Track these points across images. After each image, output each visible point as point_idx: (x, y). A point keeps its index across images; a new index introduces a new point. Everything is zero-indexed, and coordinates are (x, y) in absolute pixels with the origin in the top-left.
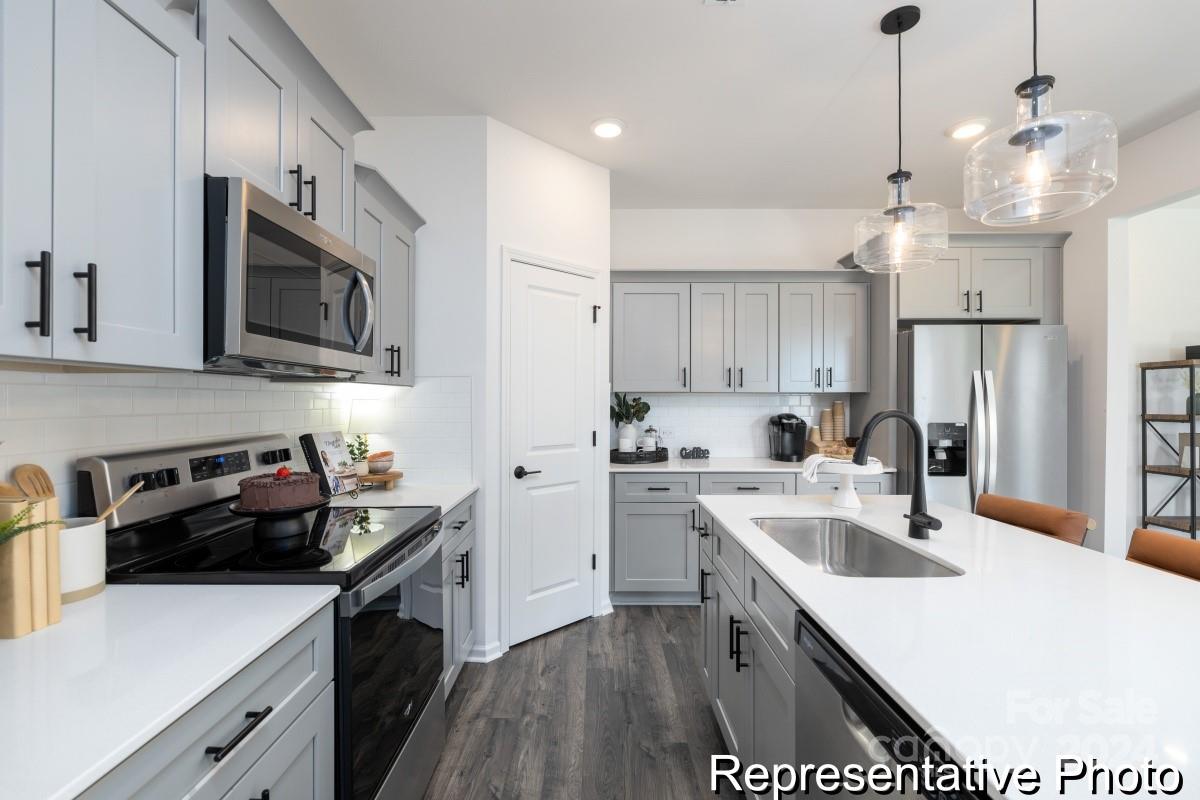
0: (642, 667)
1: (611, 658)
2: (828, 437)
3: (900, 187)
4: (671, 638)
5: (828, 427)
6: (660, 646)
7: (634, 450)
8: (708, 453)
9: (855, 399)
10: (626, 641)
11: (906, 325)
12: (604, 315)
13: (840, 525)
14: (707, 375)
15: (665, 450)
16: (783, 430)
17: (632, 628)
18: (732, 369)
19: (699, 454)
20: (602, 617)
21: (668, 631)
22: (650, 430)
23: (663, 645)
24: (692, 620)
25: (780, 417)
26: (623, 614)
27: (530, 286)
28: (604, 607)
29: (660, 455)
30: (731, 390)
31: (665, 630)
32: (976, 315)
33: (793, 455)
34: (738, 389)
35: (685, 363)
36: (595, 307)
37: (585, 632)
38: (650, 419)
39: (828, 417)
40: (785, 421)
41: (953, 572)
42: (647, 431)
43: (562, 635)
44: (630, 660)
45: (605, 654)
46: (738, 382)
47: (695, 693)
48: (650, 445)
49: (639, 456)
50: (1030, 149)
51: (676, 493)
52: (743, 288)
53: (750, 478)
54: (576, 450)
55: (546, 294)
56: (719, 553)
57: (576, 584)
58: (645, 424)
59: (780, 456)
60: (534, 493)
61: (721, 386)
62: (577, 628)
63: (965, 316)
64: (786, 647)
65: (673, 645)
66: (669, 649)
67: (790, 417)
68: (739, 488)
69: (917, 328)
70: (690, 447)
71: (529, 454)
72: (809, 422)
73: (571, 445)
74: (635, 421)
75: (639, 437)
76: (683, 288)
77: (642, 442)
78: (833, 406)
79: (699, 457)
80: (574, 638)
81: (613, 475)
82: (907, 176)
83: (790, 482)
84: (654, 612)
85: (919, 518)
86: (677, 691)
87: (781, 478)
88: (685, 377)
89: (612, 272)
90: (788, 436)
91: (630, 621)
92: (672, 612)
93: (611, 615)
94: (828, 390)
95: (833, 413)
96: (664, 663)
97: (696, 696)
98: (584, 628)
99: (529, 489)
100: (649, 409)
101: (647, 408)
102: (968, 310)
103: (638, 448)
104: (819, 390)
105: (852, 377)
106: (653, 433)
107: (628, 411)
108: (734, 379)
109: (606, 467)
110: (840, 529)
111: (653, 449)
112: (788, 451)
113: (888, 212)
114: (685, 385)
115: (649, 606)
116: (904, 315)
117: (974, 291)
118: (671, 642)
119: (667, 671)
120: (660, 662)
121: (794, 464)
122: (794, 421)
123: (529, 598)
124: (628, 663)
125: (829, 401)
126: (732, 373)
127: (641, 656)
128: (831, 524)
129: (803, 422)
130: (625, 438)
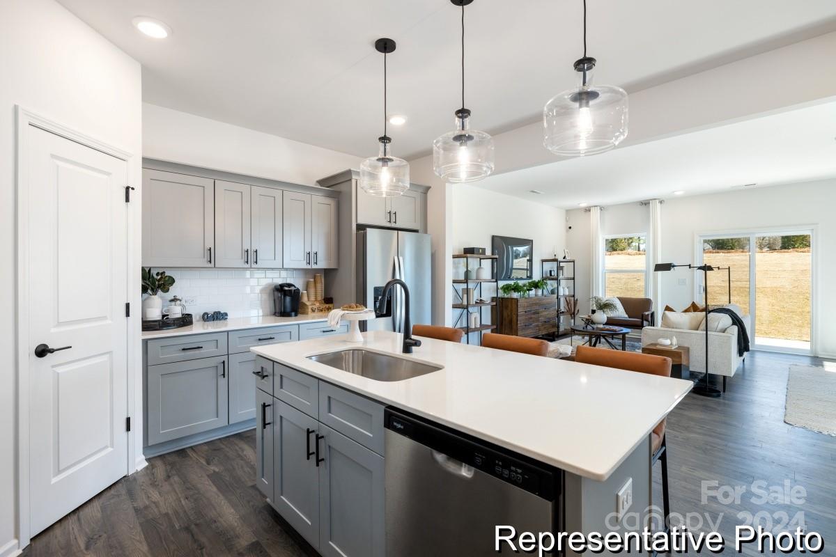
0: (196, 500)
1: (162, 504)
2: (312, 298)
3: (385, 146)
4: (214, 468)
5: (312, 291)
6: (206, 478)
7: (160, 318)
8: (226, 314)
9: (328, 273)
10: (171, 485)
11: (362, 228)
12: (136, 196)
13: (358, 354)
14: (229, 254)
15: (190, 316)
16: (285, 295)
17: (174, 472)
18: (249, 251)
19: (219, 316)
20: (137, 473)
21: (208, 464)
22: (174, 300)
23: (208, 476)
24: (227, 449)
25: (282, 286)
26: (159, 463)
27: (53, 156)
28: (139, 463)
29: (186, 320)
30: (248, 266)
31: (204, 463)
32: (393, 225)
33: (292, 312)
34: (254, 266)
35: (210, 244)
36: (128, 188)
37: (123, 492)
38: (174, 291)
39: (312, 285)
40: (286, 288)
41: (435, 368)
42: (172, 301)
43: (96, 504)
44: (182, 500)
45: (154, 503)
46: (253, 259)
47: (249, 502)
48: (176, 312)
49: (165, 323)
50: (461, 144)
51: (208, 349)
52: (257, 190)
53: (265, 331)
54: (108, 322)
55: (71, 167)
56: (282, 387)
57: (110, 449)
58: (170, 295)
59: (284, 314)
60: (60, 370)
61: (241, 264)
62: (112, 491)
63: (388, 225)
64: (371, 436)
65: (217, 473)
66: (215, 478)
67: (290, 285)
68: (260, 340)
69: (368, 229)
70: (211, 311)
71: (53, 330)
72: (301, 289)
73: (105, 318)
74: (160, 292)
75: (163, 306)
76: (208, 183)
77: (168, 310)
78: (315, 278)
79: (218, 319)
80: (112, 501)
81: (145, 342)
82: (389, 140)
83: (295, 331)
84: (190, 453)
85: (408, 340)
86: (233, 505)
87: (289, 329)
88: (211, 255)
89: (143, 158)
90: (288, 299)
91: (169, 468)
92: (206, 448)
93: (146, 468)
94: (315, 267)
95: (315, 282)
96: (215, 489)
97: (251, 503)
98: (121, 489)
99: (53, 366)
100: (174, 282)
101: (172, 281)
102: (390, 222)
103: (163, 316)
104: (309, 267)
105: (328, 258)
106: (178, 302)
107: (153, 283)
108: (250, 258)
109: (139, 335)
110: (358, 356)
111: (180, 316)
112: (288, 309)
113: (379, 160)
114: (210, 262)
115: (183, 450)
116: (360, 222)
117: (393, 212)
118: (214, 471)
119: (220, 495)
120: (210, 490)
121: (293, 318)
122: (293, 288)
123: (54, 480)
124: (181, 501)
125: (312, 274)
126: (249, 252)
127: (190, 490)
128: (353, 353)
129: (298, 289)
130: (152, 308)
